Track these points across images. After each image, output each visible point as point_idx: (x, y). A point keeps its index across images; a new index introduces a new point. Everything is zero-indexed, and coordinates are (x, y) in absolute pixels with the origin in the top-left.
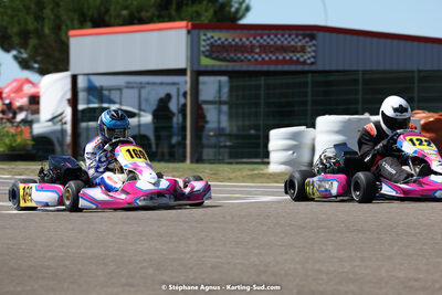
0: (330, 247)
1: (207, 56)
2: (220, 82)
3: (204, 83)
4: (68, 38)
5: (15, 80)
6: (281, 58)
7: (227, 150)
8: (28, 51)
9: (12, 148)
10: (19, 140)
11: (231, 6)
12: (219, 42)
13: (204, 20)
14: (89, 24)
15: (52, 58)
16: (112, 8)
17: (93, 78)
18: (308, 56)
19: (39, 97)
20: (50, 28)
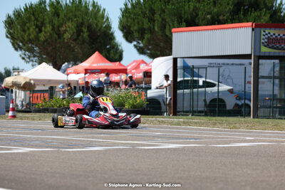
1: (265, 46)
2: (274, 63)
3: (262, 64)
4: (171, 33)
5: (134, 61)
7: (278, 109)
8: (144, 42)
9: (134, 106)
10: (138, 101)
11: (281, 12)
12: (274, 36)
13: (263, 22)
14: (184, 24)
15: (158, 46)
16: (200, 13)
17: (186, 60)
19: (151, 73)
20: (158, 27)
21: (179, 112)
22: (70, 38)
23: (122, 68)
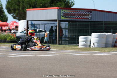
0: (95, 68)
1: (63, 16)
2: (66, 23)
3: (62, 24)
4: (26, 11)
5: (12, 22)
6: (82, 17)
7: (67, 41)
8: (15, 14)
9: (11, 40)
10: (13, 38)
11: (70, 3)
12: (66, 13)
13: (62, 7)
14: (32, 7)
15: (22, 16)
16: (38, 3)
17: (32, 21)
18: (89, 17)
19: (18, 26)
20: (21, 8)
23: (7, 24)
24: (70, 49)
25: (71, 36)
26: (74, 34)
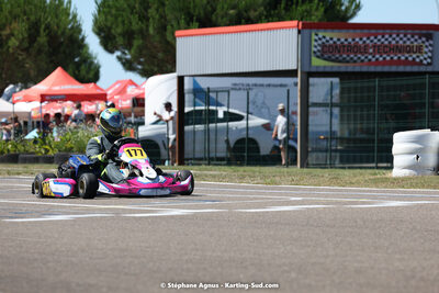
1: (318, 57)
2: (332, 83)
3: (313, 85)
4: (175, 38)
5: (117, 82)
6: (395, 58)
7: (338, 154)
8: (132, 52)
11: (342, 5)
12: (331, 42)
13: (314, 19)
14: (197, 24)
15: (157, 60)
16: (219, 7)
17: (198, 79)
18: (424, 57)
19: (143, 99)
20: (155, 29)
21: (188, 160)
22: (18, 47)
23: (99, 92)
24: (358, 184)
25: (350, 134)
26: (365, 126)
